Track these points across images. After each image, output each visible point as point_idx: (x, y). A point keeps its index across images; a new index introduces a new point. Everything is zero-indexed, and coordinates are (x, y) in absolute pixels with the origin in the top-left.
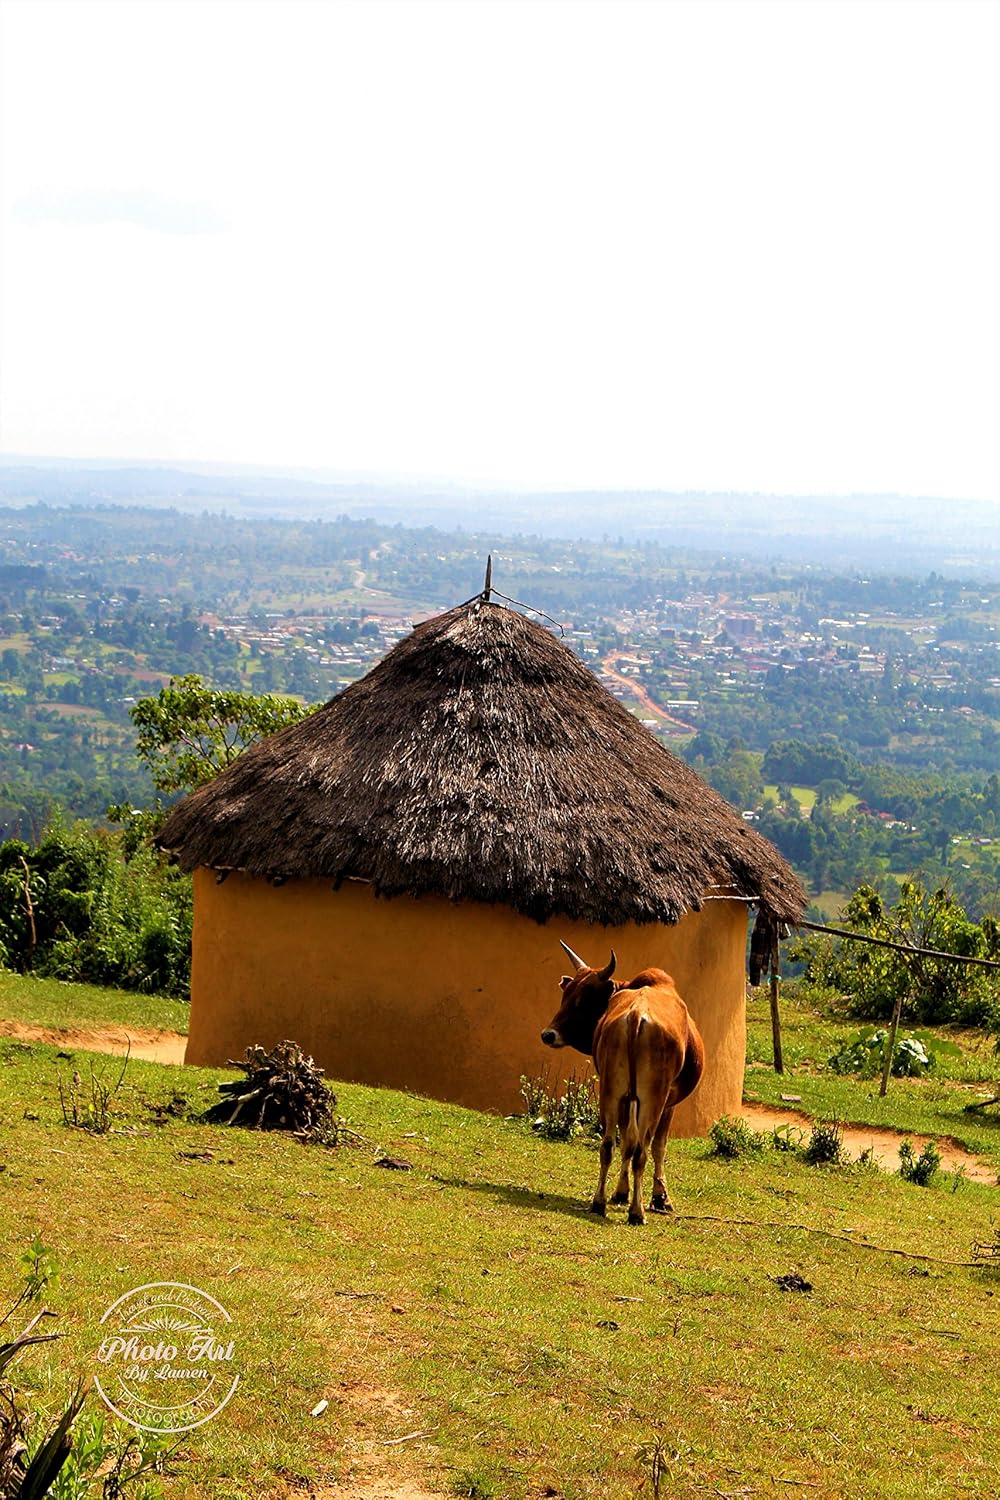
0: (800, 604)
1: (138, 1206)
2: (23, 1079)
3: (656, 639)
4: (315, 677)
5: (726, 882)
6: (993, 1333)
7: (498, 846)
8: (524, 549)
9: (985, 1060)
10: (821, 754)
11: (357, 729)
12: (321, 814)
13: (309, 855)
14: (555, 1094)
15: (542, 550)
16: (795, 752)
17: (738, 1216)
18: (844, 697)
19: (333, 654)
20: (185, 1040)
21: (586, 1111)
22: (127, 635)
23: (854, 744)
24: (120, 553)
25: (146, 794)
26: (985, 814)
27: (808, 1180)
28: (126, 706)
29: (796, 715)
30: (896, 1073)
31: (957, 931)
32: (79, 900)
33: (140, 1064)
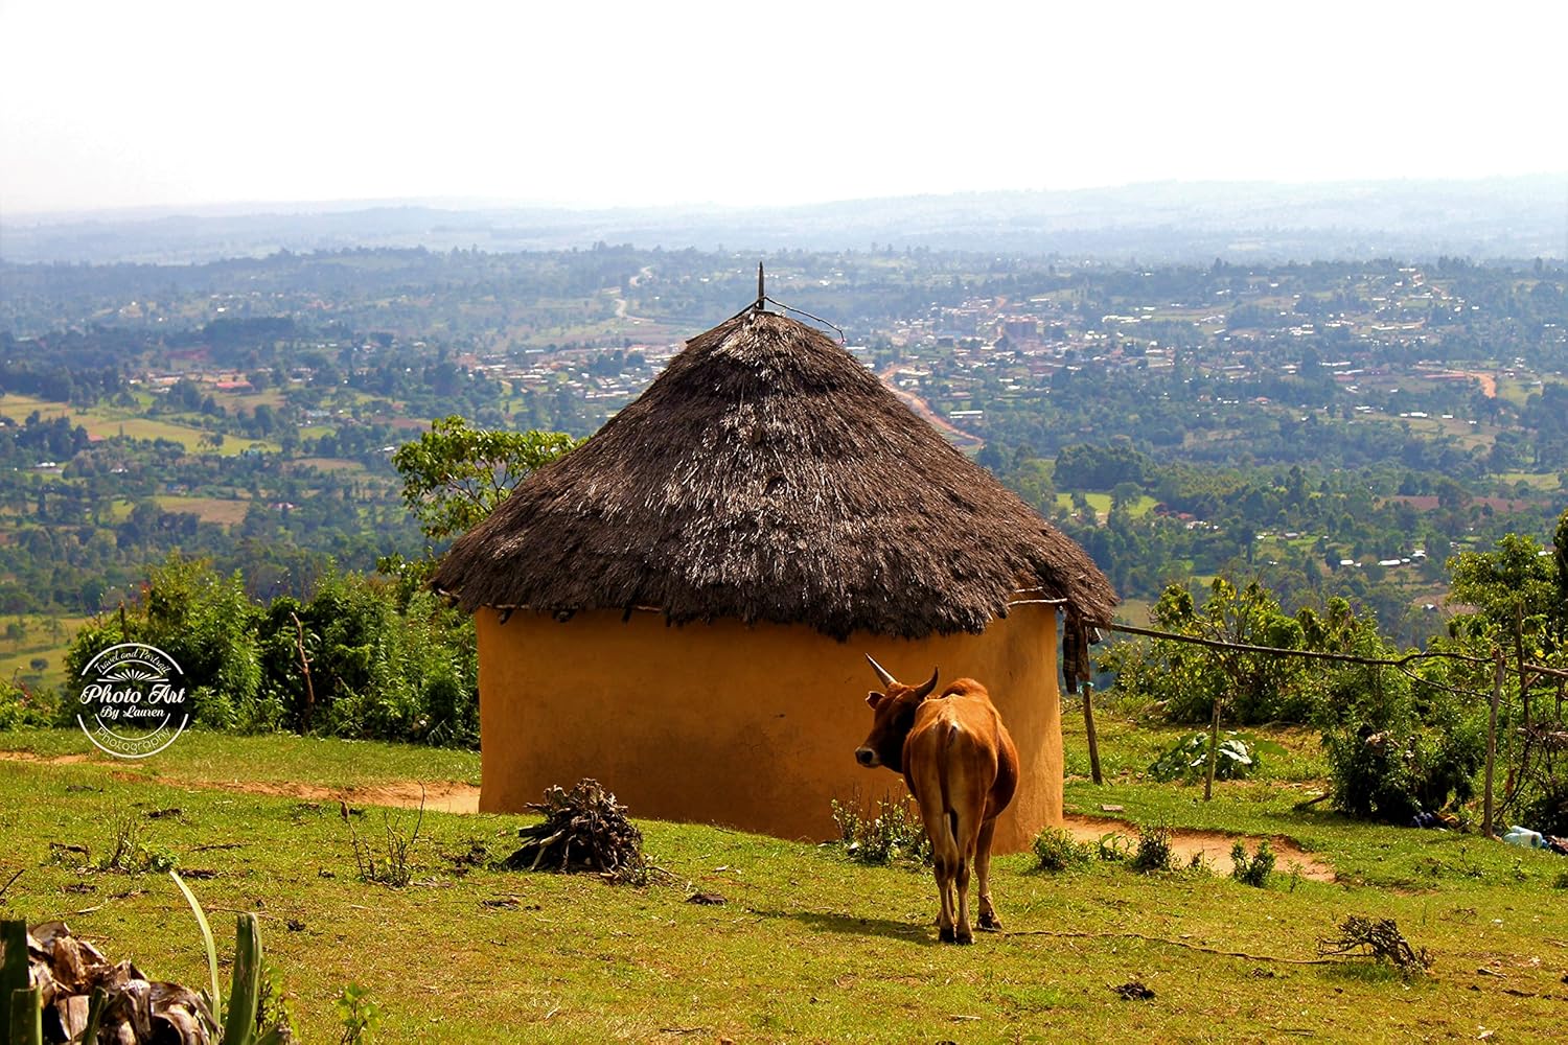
0: (1082, 302)
1: (446, 956)
2: (314, 838)
3: (934, 349)
4: (580, 413)
5: (1031, 586)
6: (1347, 1028)
7: (790, 564)
8: (790, 264)
9: (1311, 756)
10: (1114, 457)
11: (635, 452)
12: (604, 543)
13: (595, 586)
14: (869, 816)
15: (808, 264)
16: (1085, 455)
17: (1070, 930)
18: (1133, 395)
19: (598, 387)
20: (478, 791)
21: (903, 833)
22: (384, 383)
23: (1147, 444)
24: (369, 298)
25: (414, 545)
26: (1289, 508)
27: (1138, 888)
28: (387, 455)
29: (1085, 419)
30: (1219, 777)
31: (1273, 625)
32: (356, 655)
33: (435, 815)
